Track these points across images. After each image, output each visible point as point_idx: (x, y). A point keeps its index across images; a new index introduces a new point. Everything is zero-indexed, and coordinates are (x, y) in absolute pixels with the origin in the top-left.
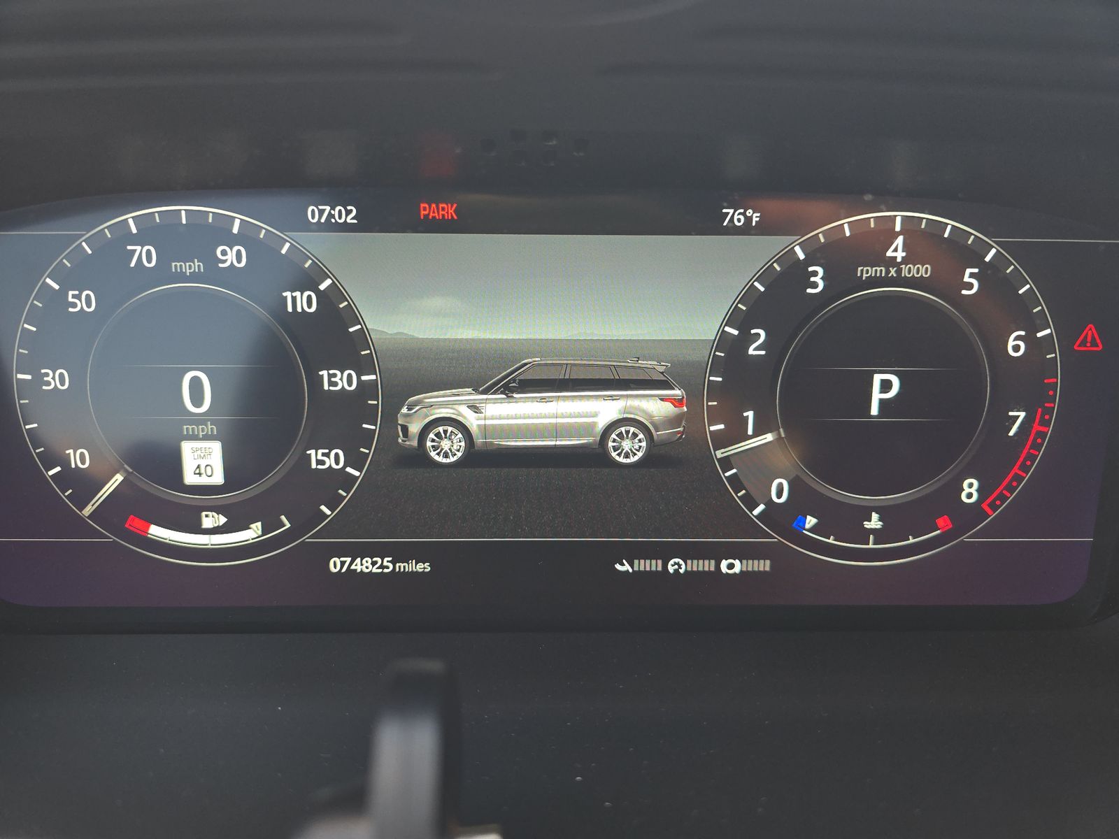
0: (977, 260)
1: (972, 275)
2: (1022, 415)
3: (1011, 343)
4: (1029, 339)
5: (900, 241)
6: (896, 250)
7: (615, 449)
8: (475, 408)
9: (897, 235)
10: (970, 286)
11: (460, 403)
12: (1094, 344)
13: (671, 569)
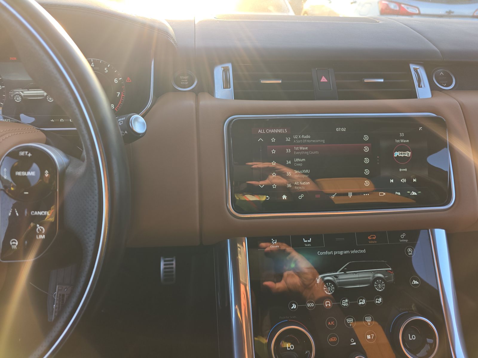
0: (107, 67)
1: (106, 69)
2: (119, 93)
3: (115, 81)
4: (118, 80)
5: (93, 63)
6: (92, 65)
7: (48, 99)
8: (22, 92)
9: (92, 62)
10: (106, 71)
11: (20, 91)
12: (130, 81)
13: (61, 121)
